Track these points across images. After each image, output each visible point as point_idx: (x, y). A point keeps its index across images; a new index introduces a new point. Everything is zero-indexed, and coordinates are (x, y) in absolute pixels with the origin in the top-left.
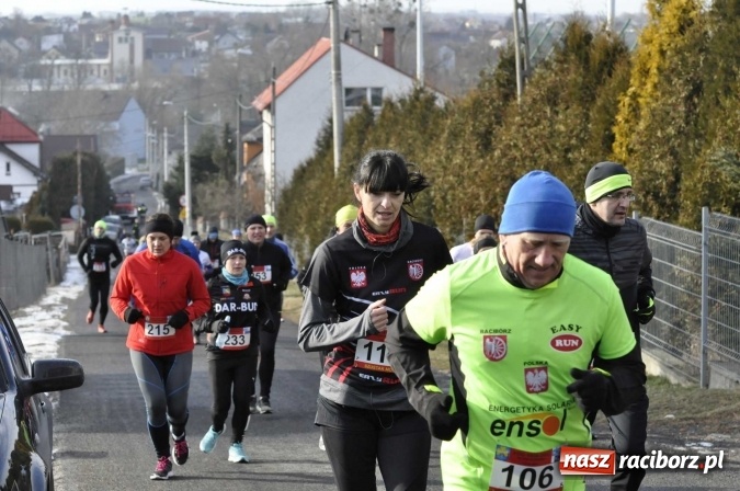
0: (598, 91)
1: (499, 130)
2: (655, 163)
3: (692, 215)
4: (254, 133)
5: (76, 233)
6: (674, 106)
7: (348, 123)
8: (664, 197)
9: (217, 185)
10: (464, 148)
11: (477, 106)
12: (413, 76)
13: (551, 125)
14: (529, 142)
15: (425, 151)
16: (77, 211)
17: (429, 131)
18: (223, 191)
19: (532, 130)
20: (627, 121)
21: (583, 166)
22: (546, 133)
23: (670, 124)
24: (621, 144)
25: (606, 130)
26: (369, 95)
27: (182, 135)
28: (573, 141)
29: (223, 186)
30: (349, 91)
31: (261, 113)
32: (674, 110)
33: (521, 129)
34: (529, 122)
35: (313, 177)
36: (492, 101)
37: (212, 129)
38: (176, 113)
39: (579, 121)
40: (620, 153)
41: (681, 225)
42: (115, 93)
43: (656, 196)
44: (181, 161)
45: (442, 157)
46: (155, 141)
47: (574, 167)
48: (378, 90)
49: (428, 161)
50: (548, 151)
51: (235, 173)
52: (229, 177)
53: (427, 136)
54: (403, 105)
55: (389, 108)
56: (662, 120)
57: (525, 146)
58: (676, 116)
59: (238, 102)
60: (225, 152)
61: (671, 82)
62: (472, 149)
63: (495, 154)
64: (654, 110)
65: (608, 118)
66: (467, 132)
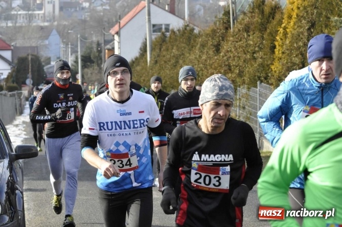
0: (267, 26)
1: (223, 43)
2: (293, 59)
4: (111, 45)
5: (29, 92)
6: (302, 33)
7: (154, 40)
9: (93, 69)
10: (207, 52)
11: (214, 31)
12: (184, 19)
13: (246, 42)
14: (236, 49)
15: (190, 53)
16: (29, 81)
17: (191, 44)
18: (96, 72)
19: (239, 43)
20: (281, 39)
21: (261, 60)
22: (244, 45)
23: (300, 40)
24: (279, 50)
25: (271, 44)
26: (163, 27)
27: (77, 46)
28: (257, 49)
29: (96, 69)
30: (154, 26)
31: (113, 36)
32: (303, 34)
33: (233, 43)
34: (237, 40)
35: (138, 65)
36: (220, 30)
37: (92, 42)
38: (74, 36)
39: (259, 40)
40: (279, 54)
42: (46, 27)
44: (77, 58)
45: (197, 56)
46: (65, 49)
47: (257, 60)
48: (168, 25)
49: (191, 58)
50: (245, 54)
51: (102, 64)
52: (99, 65)
53: (190, 46)
54: (179, 32)
55: (173, 34)
56: (297, 39)
57: (235, 51)
58: (303, 37)
59: (103, 31)
60: (97, 54)
61: (301, 21)
62: (211, 52)
63: (221, 54)
64: (293, 34)
65: (272, 38)
66: (209, 44)
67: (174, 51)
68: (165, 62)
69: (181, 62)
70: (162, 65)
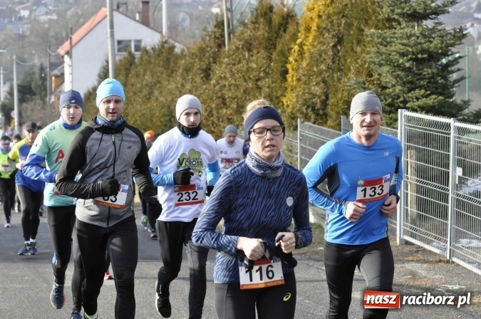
0: (277, 42)
1: (215, 67)
2: (313, 88)
3: (335, 121)
4: (59, 70)
6: (325, 50)
7: (118, 63)
8: (318, 110)
9: (35, 104)
10: (192, 79)
11: (202, 51)
12: (161, 32)
13: (247, 64)
14: (234, 74)
15: (168, 81)
17: (171, 67)
18: (39, 108)
19: (236, 67)
20: (296, 60)
21: (267, 90)
22: (244, 69)
23: (322, 62)
24: (293, 75)
25: (283, 67)
26: (133, 45)
27: (13, 72)
28: (262, 75)
29: (39, 104)
30: (119, 42)
31: (63, 57)
32: (326, 54)
33: (229, 67)
34: (233, 62)
36: (211, 48)
37: (34, 66)
38: (8, 58)
39: (265, 61)
40: (292, 81)
41: (329, 127)
43: (313, 109)
44: (12, 88)
45: (179, 86)
47: (262, 90)
48: (139, 42)
49: (170, 87)
50: (246, 81)
51: (46, 96)
52: (43, 98)
53: (169, 71)
54: (154, 51)
55: (145, 53)
56: (317, 60)
57: (231, 77)
58: (326, 58)
59: (48, 50)
60: (40, 83)
61: (323, 36)
62: (198, 79)
63: (212, 82)
64: (312, 54)
65: (284, 59)
66: (195, 68)
67: (146, 77)
68: (135, 93)
69: (156, 93)
70: (130, 97)
